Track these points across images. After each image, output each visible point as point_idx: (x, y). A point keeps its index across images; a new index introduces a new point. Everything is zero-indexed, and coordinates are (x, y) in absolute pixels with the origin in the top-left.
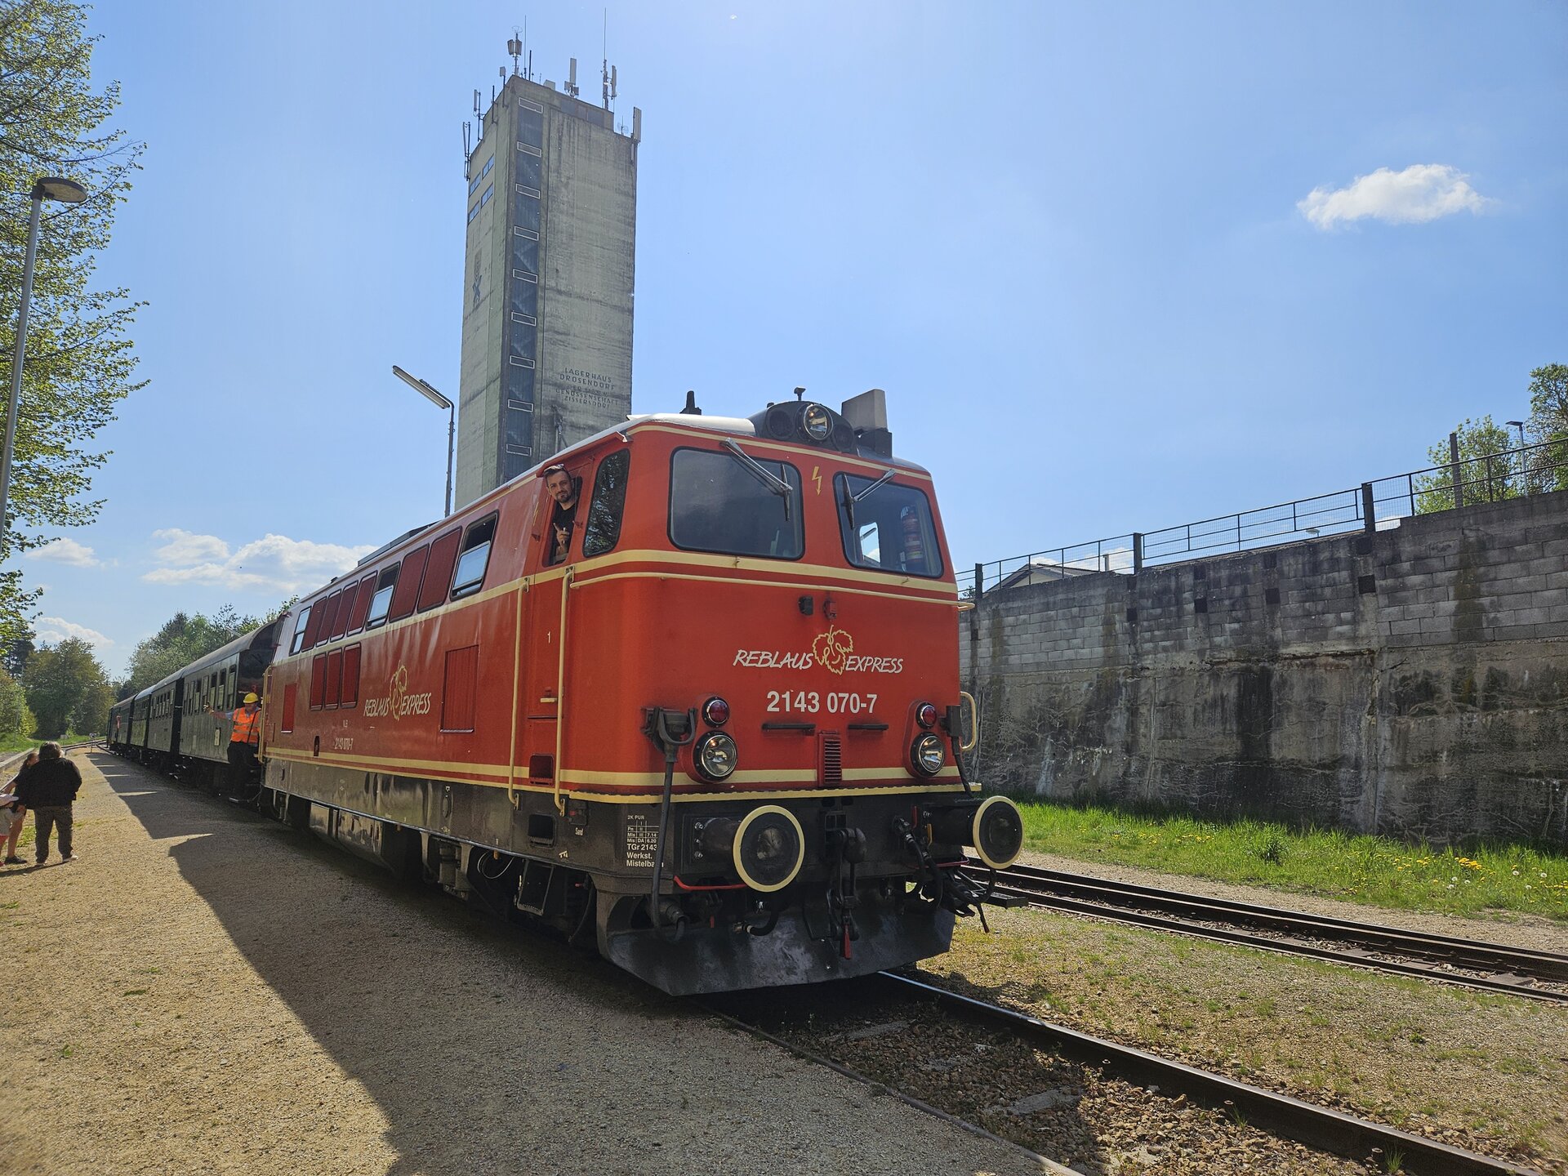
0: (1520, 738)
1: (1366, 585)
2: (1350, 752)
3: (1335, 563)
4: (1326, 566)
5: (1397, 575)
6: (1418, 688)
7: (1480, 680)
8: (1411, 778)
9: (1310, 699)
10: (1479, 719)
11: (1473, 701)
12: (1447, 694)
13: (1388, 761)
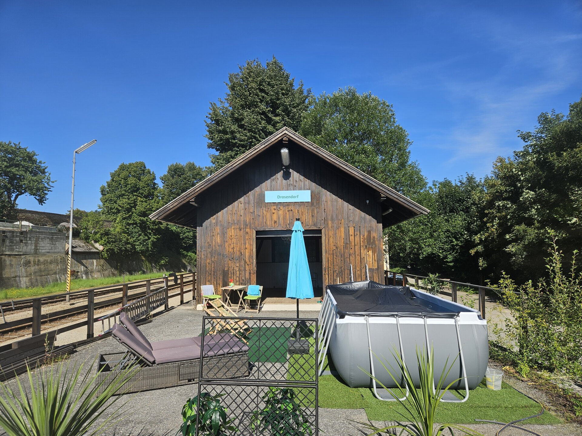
0: (42, 270)
1: (21, 241)
2: (18, 274)
3: (17, 236)
4: (15, 236)
5: (26, 240)
6: (28, 262)
7: (37, 261)
8: (28, 278)
9: (10, 264)
10: (37, 267)
11: (36, 264)
12: (32, 263)
13: (24, 276)
